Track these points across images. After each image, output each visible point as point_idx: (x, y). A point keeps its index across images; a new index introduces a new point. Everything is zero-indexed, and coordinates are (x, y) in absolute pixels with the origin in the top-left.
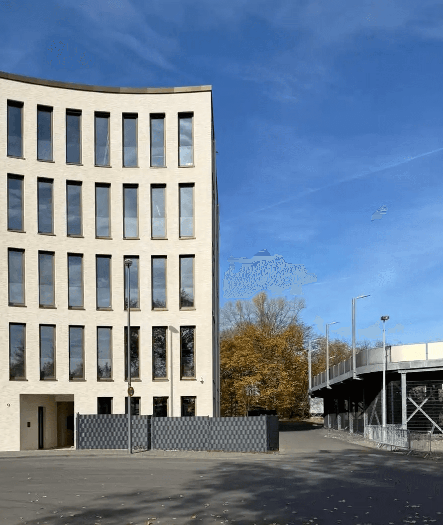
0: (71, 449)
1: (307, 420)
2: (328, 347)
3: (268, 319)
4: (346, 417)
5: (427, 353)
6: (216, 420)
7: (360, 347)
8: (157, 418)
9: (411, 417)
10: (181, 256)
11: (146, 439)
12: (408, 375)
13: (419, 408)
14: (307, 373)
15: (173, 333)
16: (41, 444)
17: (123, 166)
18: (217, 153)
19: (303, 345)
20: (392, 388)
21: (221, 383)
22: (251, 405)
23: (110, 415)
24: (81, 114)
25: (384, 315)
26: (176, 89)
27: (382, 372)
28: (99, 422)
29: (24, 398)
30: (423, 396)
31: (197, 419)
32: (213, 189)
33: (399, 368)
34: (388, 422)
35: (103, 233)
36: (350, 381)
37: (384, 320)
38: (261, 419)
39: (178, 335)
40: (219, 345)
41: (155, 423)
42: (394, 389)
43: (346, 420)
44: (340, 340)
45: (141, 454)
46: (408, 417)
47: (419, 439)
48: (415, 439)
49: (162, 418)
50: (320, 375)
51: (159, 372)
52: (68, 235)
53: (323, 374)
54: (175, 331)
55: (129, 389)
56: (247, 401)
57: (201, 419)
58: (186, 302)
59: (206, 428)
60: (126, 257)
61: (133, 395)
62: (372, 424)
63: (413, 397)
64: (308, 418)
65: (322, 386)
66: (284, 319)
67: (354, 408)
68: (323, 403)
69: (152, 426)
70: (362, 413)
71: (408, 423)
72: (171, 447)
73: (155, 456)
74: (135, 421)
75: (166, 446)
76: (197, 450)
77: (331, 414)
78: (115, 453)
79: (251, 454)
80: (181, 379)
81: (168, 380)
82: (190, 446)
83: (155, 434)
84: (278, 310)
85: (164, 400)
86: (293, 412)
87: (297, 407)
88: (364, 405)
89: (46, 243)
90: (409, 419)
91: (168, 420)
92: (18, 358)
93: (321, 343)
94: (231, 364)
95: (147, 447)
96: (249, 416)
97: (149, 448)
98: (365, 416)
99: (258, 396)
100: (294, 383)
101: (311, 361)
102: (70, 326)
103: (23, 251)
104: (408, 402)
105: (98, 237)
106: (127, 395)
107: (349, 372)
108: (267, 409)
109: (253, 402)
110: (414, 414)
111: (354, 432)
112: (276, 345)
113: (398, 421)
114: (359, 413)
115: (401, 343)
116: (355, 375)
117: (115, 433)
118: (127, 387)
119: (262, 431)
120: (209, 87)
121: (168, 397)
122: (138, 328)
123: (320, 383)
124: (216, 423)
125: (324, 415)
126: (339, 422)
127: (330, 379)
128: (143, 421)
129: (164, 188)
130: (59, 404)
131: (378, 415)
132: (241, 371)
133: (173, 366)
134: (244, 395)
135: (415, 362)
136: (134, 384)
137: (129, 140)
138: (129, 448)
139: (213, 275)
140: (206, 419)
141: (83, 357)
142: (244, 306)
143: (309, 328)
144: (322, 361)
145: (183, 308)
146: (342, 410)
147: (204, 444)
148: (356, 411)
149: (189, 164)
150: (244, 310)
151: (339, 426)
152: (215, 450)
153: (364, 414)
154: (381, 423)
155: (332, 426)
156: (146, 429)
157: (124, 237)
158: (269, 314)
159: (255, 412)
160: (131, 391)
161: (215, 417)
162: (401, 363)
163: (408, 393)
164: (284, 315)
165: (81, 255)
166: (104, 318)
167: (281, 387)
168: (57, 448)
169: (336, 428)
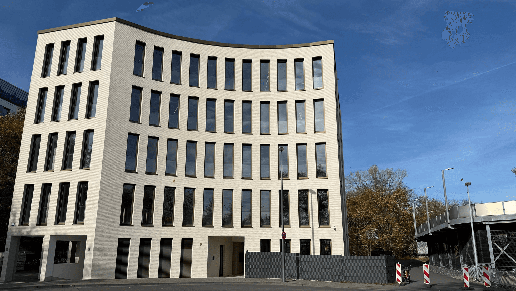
0: (242, 277)
1: (416, 259)
2: (427, 204)
3: (380, 184)
4: (446, 256)
5: (504, 209)
6: (347, 259)
7: (450, 204)
8: (303, 256)
9: (498, 258)
10: (316, 144)
11: (296, 272)
12: (490, 225)
13: (503, 251)
14: (413, 223)
15: (312, 194)
16: (221, 274)
17: (278, 90)
18: (338, 79)
19: (408, 203)
20: (479, 235)
21: (349, 230)
22: (372, 246)
23: (269, 252)
24: (252, 62)
25: (467, 182)
26: (311, 44)
27: (470, 223)
28: (262, 258)
29: (211, 239)
30: (505, 242)
31: (333, 257)
32: (336, 101)
33: (483, 220)
34: (479, 262)
35: (265, 131)
36: (447, 229)
37: (467, 186)
38: (382, 258)
39: (317, 195)
40: (346, 202)
41: (302, 259)
42: (481, 236)
43: (446, 259)
44: (435, 198)
45: (292, 282)
46: (495, 258)
47: (506, 276)
48: (503, 275)
49: (306, 256)
50: (423, 225)
51: (304, 221)
52: (243, 133)
53: (425, 224)
54: (314, 193)
55: (282, 234)
56: (369, 243)
57: (336, 257)
58: (321, 173)
59: (340, 264)
60: (279, 145)
61: (285, 237)
62: (467, 263)
63: (497, 242)
64: (417, 257)
65: (426, 233)
66: (392, 184)
67: (451, 249)
68: (427, 246)
69: (299, 262)
70: (458, 254)
71: (495, 263)
72: (314, 278)
73: (302, 284)
74: (287, 257)
75: (311, 277)
76: (334, 281)
77: (434, 255)
78: (273, 281)
79: (375, 285)
80: (319, 227)
81: (310, 228)
82: (329, 278)
83: (302, 267)
84: (387, 178)
85: (308, 241)
86: (404, 252)
87: (407, 248)
88: (459, 247)
89: (229, 138)
90: (496, 260)
91: (311, 257)
92: (208, 211)
93: (422, 201)
94: (355, 215)
95: (296, 277)
96: (372, 255)
97: (298, 278)
98: (461, 256)
99: (377, 240)
100: (404, 230)
101: (416, 215)
102: (243, 190)
103: (214, 143)
104: (494, 247)
105: (262, 133)
106: (281, 238)
107: (444, 223)
108: (385, 250)
109: (374, 244)
110: (500, 255)
111: (453, 269)
112: (387, 203)
113: (488, 261)
114: (456, 254)
115: (482, 202)
116: (449, 225)
117: (273, 266)
118: (281, 233)
119: (382, 267)
120: (332, 41)
121: (310, 240)
122: (288, 191)
123: (423, 231)
124: (347, 261)
125: (429, 255)
126: (441, 260)
127: (431, 228)
128: (293, 257)
129: (304, 102)
130: (234, 243)
131: (471, 256)
132: (363, 221)
133: (314, 217)
134: (366, 239)
135: (495, 216)
136: (286, 230)
137: (282, 76)
138: (284, 278)
139: (339, 155)
140: (339, 257)
141: (251, 210)
142: (362, 175)
143: (411, 191)
144: (424, 215)
145: (318, 177)
146: (442, 252)
147: (339, 276)
148: (453, 252)
149: (320, 87)
150: (362, 178)
151: (441, 264)
152: (347, 282)
153: (460, 255)
154: (474, 262)
155: (436, 264)
156: (295, 264)
157: (278, 133)
158: (381, 180)
159: (376, 252)
160: (284, 235)
161: (346, 256)
162: (484, 217)
163: (492, 239)
164: (392, 181)
165: (251, 145)
166: (265, 184)
167: (394, 234)
168: (232, 276)
169: (439, 265)
